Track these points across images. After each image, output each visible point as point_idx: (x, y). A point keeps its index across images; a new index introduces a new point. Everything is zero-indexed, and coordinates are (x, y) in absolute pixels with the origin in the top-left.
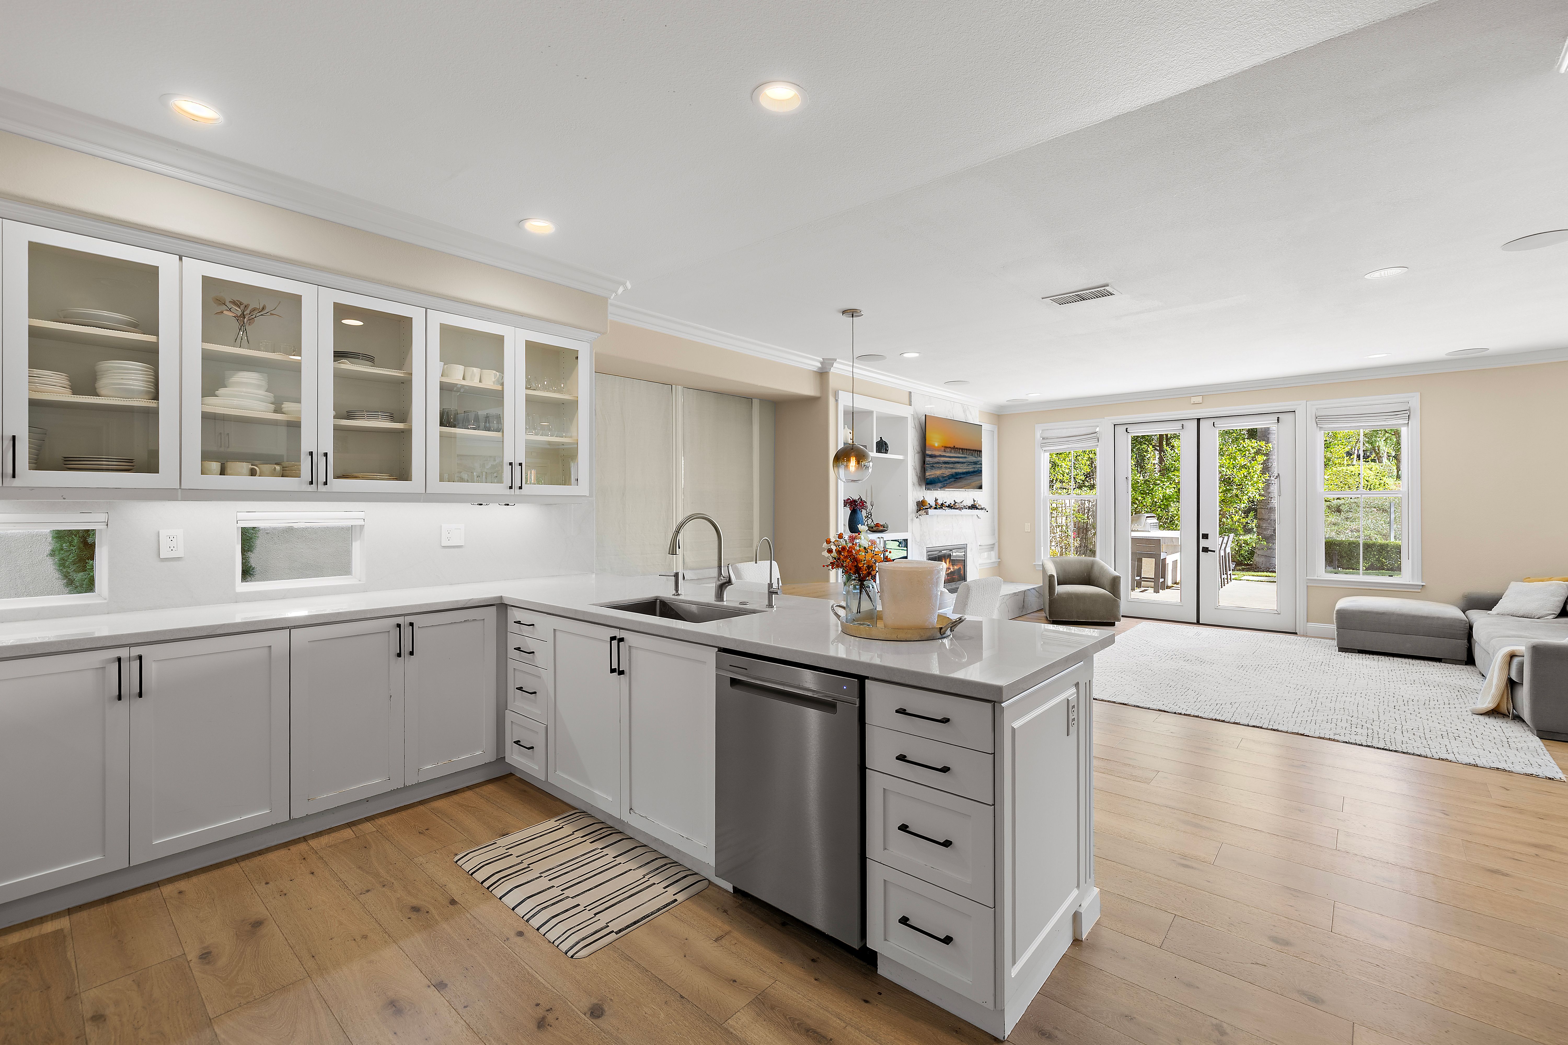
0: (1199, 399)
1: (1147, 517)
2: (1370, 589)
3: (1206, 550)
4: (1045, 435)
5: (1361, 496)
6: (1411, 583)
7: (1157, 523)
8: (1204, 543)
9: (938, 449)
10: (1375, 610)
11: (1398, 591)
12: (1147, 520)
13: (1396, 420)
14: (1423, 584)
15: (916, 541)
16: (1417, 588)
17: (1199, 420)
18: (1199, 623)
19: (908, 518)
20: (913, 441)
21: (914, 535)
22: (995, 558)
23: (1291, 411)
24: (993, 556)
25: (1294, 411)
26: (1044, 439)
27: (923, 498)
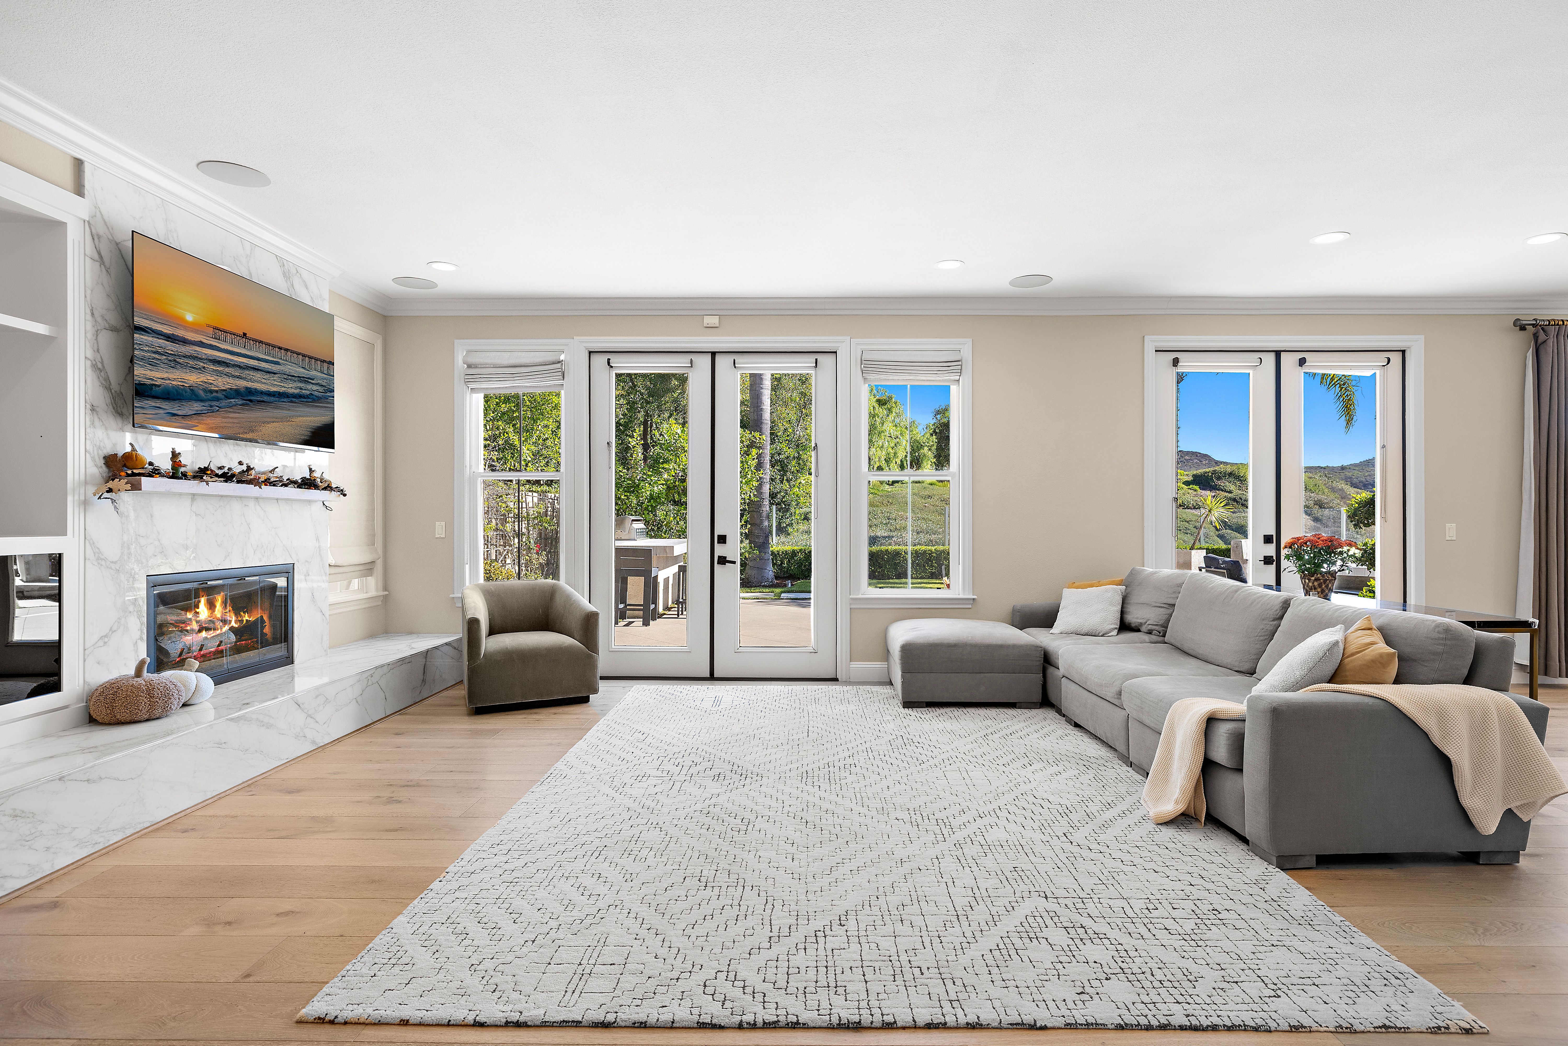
0: (713, 321)
1: (633, 520)
2: (920, 608)
3: (723, 561)
4: (473, 360)
5: (909, 478)
6: (961, 596)
7: (644, 529)
8: (720, 550)
9: (194, 328)
11: (951, 608)
12: (632, 525)
13: (947, 375)
14: (975, 597)
15: (105, 559)
16: (969, 604)
17: (713, 354)
18: (712, 677)
19: (70, 499)
20: (89, 292)
21: (93, 544)
22: (377, 590)
23: (831, 350)
24: (372, 586)
25: (835, 350)
26: (469, 366)
27: (128, 449)
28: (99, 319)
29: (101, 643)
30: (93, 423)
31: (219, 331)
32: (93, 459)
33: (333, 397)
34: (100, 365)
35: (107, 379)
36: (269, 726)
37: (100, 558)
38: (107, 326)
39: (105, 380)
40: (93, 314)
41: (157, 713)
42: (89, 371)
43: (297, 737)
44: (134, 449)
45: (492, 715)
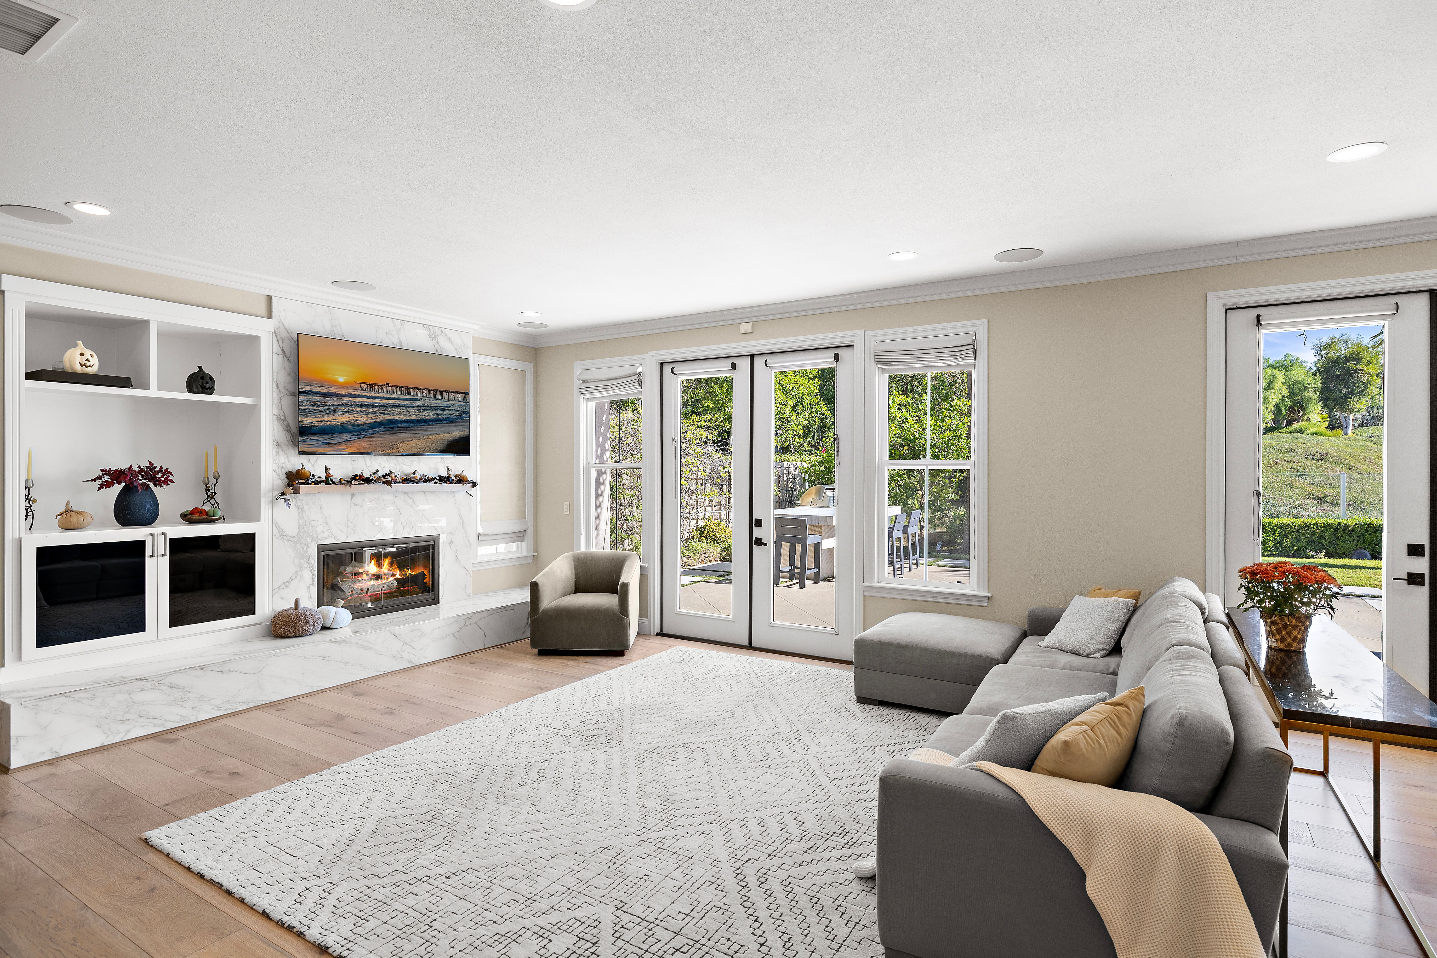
0: (748, 327)
1: (827, 489)
3: (759, 542)
4: (587, 376)
5: (927, 467)
6: (977, 593)
8: (757, 533)
9: (345, 386)
10: (897, 642)
12: (827, 493)
13: (961, 359)
14: (989, 595)
15: (287, 536)
16: (984, 602)
17: (752, 357)
18: (750, 647)
19: (262, 500)
20: (275, 374)
21: (278, 527)
22: (527, 552)
23: (848, 344)
24: (524, 549)
25: (852, 344)
26: (583, 382)
27: (300, 467)
28: (283, 390)
29: (283, 586)
30: (278, 453)
31: (364, 385)
32: (278, 475)
33: (469, 417)
34: (283, 418)
35: (288, 426)
36: (367, 648)
37: (283, 535)
38: (288, 393)
39: (287, 426)
40: (278, 387)
41: (300, 632)
42: (276, 422)
43: (394, 657)
44: (303, 468)
45: (549, 657)
